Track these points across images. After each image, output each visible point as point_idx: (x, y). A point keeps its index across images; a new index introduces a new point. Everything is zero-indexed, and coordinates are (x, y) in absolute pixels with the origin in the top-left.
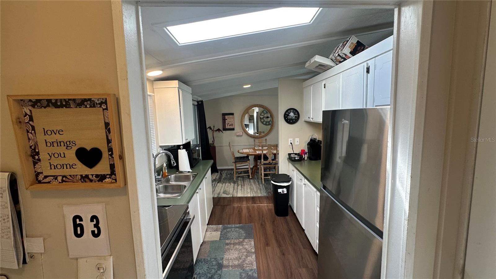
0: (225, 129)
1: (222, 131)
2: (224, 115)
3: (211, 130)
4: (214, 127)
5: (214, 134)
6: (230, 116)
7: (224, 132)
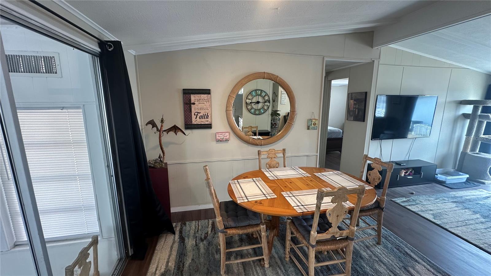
0: (189, 126)
1: (184, 130)
2: (187, 93)
3: (155, 128)
4: (162, 121)
5: (162, 138)
6: (202, 95)
7: (187, 132)
